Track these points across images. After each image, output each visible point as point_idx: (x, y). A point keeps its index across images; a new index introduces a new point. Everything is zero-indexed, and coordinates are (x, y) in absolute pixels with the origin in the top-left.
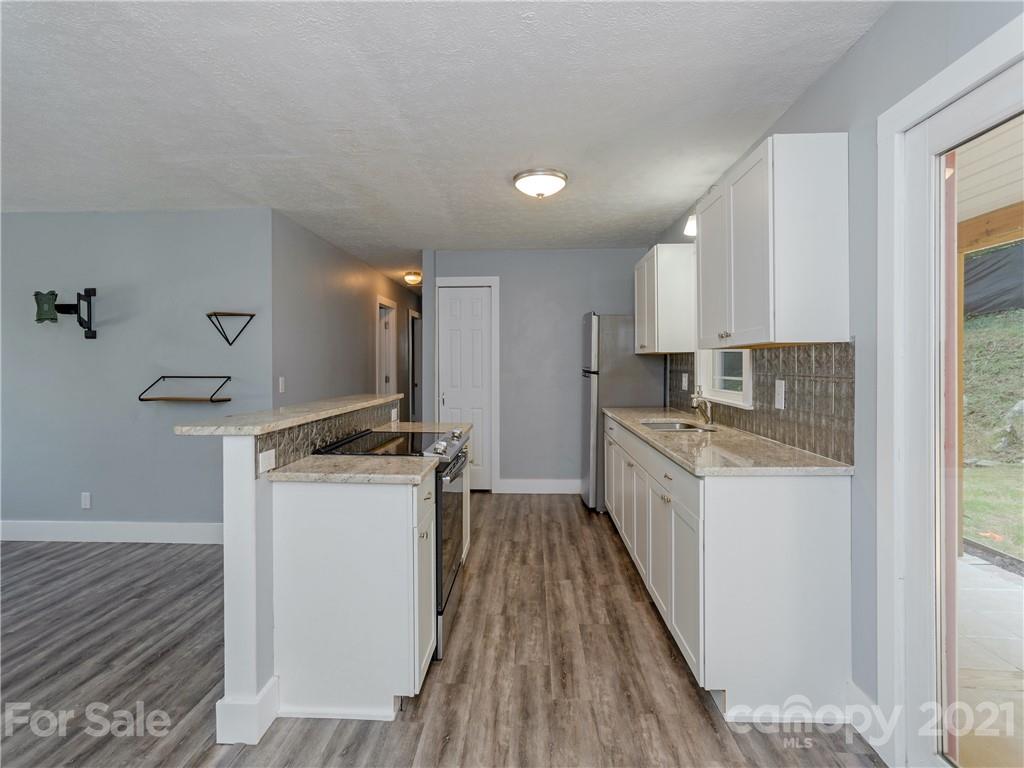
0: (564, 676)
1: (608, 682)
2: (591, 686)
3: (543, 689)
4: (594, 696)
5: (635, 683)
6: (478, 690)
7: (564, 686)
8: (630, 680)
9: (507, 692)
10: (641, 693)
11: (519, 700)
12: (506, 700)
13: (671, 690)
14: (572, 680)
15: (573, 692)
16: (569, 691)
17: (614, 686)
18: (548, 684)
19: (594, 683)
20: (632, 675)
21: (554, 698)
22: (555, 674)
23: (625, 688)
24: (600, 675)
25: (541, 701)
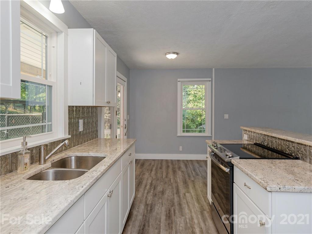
0: (169, 213)
1: (156, 211)
2: (161, 210)
3: (176, 210)
4: (161, 208)
5: (147, 211)
6: (195, 209)
7: (169, 210)
8: (148, 212)
9: (186, 209)
10: (147, 208)
11: (182, 207)
12: (186, 207)
13: (138, 208)
14: (167, 212)
15: (167, 209)
16: (168, 209)
17: (154, 210)
18: (174, 211)
19: (160, 211)
20: (147, 213)
21: (173, 208)
22: (172, 214)
23: (151, 210)
24: (157, 213)
25: (176, 207)
